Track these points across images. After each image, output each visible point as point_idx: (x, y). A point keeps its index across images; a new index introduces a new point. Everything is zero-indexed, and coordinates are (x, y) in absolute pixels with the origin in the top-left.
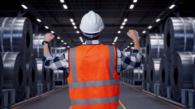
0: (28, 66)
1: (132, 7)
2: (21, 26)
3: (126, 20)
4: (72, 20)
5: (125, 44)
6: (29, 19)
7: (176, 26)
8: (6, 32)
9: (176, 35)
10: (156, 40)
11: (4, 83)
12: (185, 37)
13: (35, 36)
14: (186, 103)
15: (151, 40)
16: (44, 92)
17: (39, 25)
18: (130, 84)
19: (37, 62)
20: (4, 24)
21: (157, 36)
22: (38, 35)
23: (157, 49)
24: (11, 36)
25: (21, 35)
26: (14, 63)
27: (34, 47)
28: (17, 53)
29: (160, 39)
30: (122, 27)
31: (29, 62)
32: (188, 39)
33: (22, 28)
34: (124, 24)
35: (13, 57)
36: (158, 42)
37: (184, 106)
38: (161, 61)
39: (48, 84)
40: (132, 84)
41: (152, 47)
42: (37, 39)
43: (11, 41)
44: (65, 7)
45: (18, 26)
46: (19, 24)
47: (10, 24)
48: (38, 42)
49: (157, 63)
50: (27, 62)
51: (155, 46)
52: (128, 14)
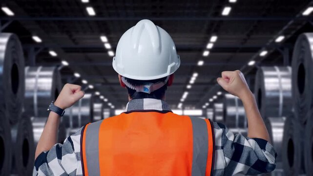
0: (14, 133)
1: (226, 11)
3: (214, 39)
4: (104, 39)
6: (16, 37)
10: (276, 80)
13: (30, 70)
15: (266, 80)
19: (34, 124)
21: (278, 72)
22: (36, 70)
23: (277, 98)
27: (27, 95)
29: (283, 76)
30: (206, 54)
31: (17, 124)
33: (3, 56)
34: (210, 46)
36: (280, 83)
38: (286, 123)
41: (268, 94)
42: (33, 77)
44: (91, 11)
48: (36, 83)
49: (279, 127)
50: (12, 123)
51: (273, 91)
52: (218, 26)
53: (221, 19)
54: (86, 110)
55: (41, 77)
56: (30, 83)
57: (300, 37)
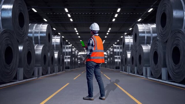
0: (49, 54)
1: (114, 20)
2: (45, 29)
3: (110, 29)
4: (75, 29)
5: (110, 45)
6: (49, 25)
7: (140, 29)
8: (36, 33)
9: (140, 35)
10: (129, 39)
11: (35, 63)
12: (146, 36)
13: (53, 36)
14: (146, 75)
15: (126, 39)
16: (58, 72)
17: (54, 32)
18: (112, 68)
19: (55, 53)
20: (34, 27)
21: (129, 37)
22: (55, 36)
23: (129, 45)
24: (39, 35)
25: (45, 35)
26: (41, 51)
27: (52, 44)
28: (43, 45)
29: (131, 38)
30: (107, 34)
31: (50, 51)
32: (147, 37)
33: (46, 30)
34: (109, 31)
35: (40, 48)
36: (130, 40)
37: (145, 77)
38: (131, 52)
39: (61, 67)
40: (114, 69)
41: (126, 44)
42: (54, 38)
43: (39, 38)
44: (71, 20)
45: (44, 29)
46: (43, 28)
47: (39, 28)
48: (55, 40)
49: (129, 54)
50: (48, 51)
51: (128, 43)
52: (111, 25)
53: (112, 22)
54: (70, 50)
55: (56, 38)
56: (53, 40)
57: (135, 25)
